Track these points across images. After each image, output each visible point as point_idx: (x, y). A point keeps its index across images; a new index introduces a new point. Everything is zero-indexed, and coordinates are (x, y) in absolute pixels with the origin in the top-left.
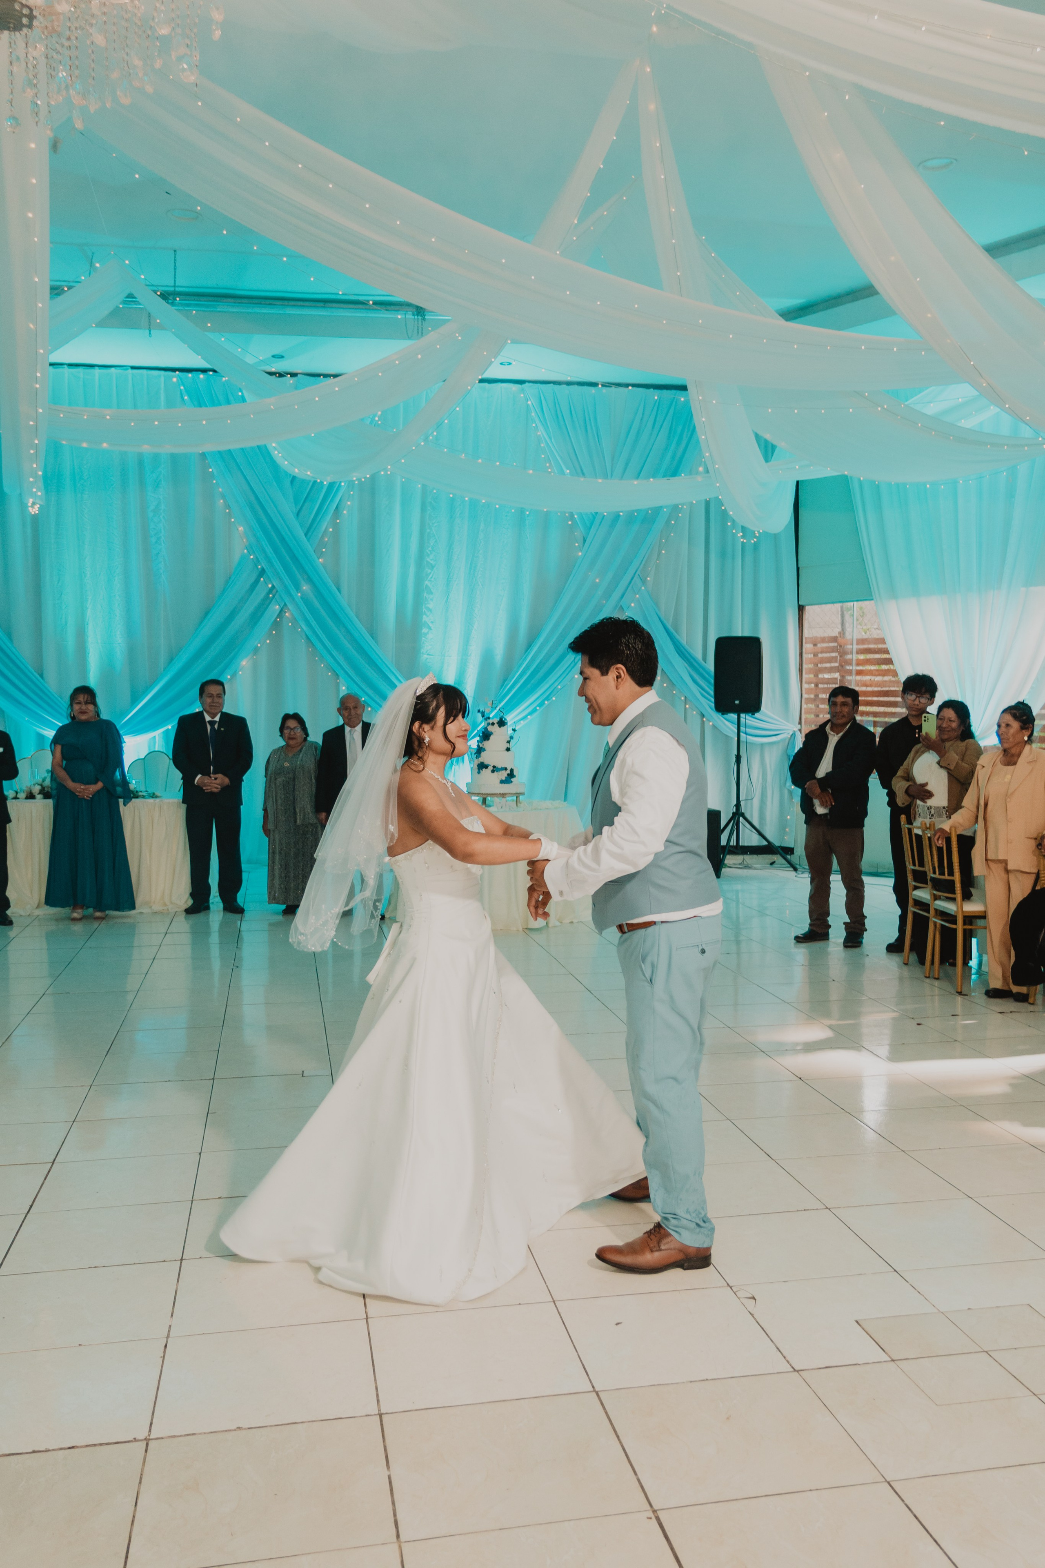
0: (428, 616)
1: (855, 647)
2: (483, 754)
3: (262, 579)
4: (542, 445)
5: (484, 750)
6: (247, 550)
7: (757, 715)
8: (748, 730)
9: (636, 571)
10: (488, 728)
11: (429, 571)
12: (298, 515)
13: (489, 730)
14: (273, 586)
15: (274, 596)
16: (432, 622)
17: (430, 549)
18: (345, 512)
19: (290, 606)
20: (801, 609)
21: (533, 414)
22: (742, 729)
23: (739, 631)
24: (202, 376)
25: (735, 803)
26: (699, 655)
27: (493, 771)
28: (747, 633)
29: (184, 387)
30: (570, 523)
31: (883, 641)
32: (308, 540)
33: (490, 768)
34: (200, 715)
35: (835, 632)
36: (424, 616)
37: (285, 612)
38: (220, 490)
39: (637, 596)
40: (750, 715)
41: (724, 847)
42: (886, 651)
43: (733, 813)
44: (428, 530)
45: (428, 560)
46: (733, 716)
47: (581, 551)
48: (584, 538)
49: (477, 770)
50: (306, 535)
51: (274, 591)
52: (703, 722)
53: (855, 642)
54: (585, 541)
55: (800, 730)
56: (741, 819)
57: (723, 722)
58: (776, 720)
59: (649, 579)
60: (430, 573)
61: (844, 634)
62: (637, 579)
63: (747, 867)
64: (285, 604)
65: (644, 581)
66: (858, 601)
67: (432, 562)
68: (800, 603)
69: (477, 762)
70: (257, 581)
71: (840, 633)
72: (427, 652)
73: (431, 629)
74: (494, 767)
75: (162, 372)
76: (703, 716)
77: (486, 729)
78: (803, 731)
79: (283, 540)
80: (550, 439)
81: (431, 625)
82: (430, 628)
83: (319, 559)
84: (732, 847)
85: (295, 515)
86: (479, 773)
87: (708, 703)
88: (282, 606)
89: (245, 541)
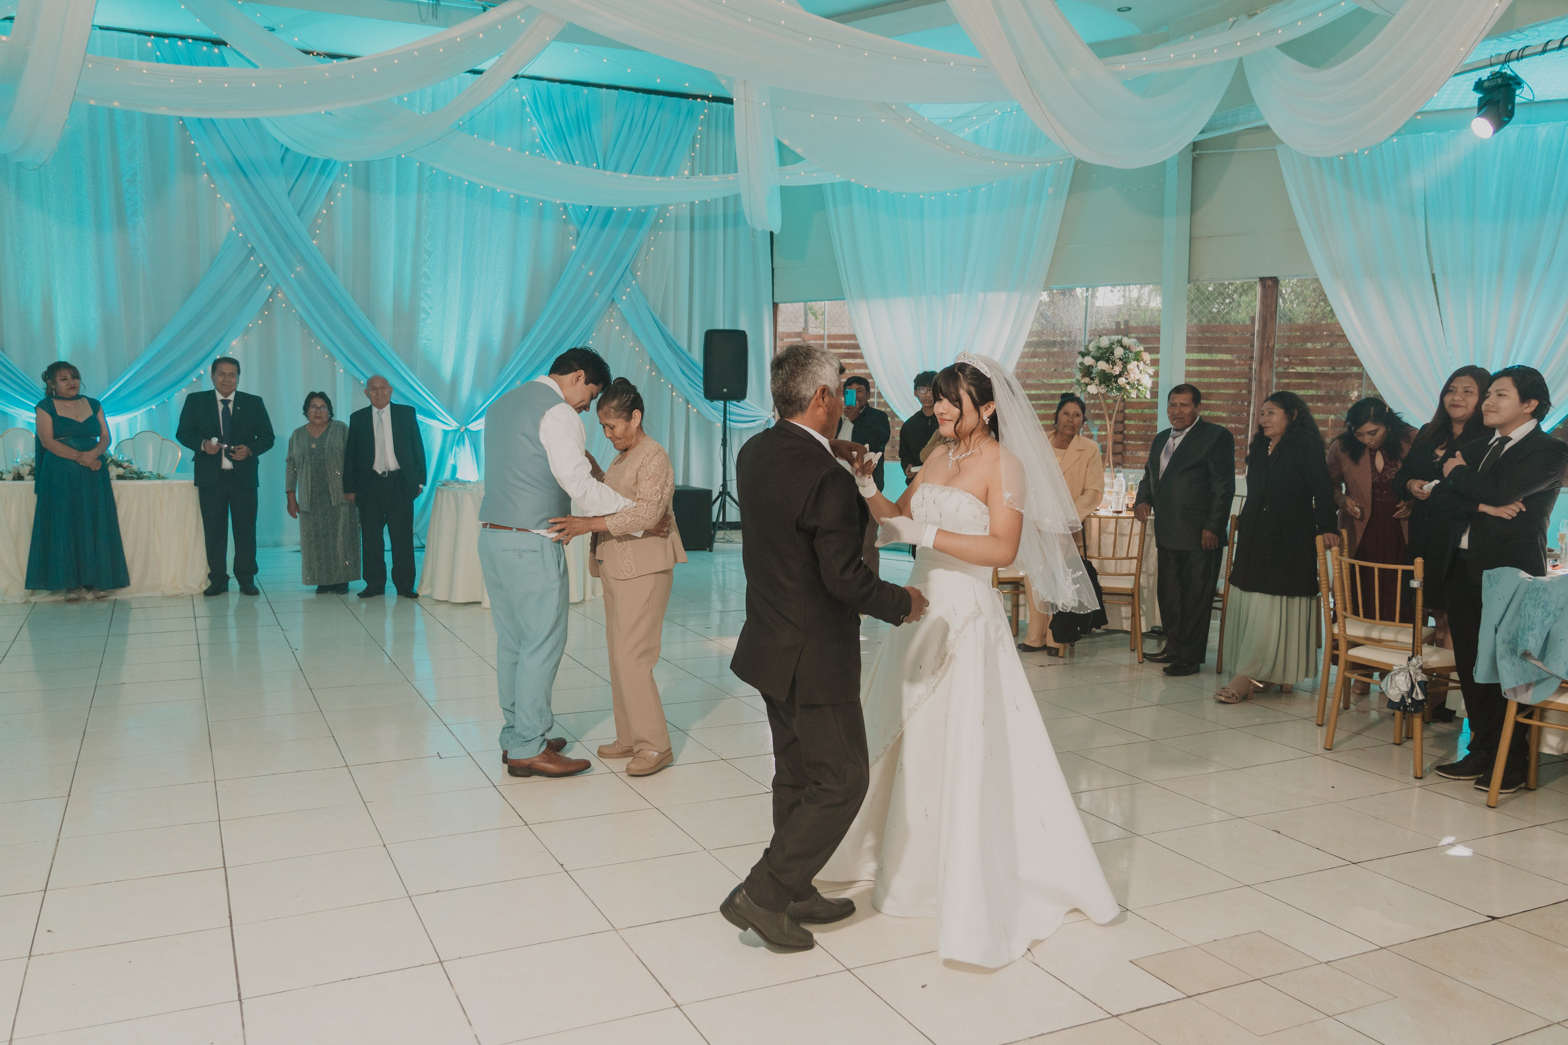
0: (426, 302)
1: (826, 342)
3: (252, 258)
4: (537, 140)
6: (236, 227)
7: (741, 404)
8: (733, 417)
9: (627, 267)
11: (427, 257)
12: (289, 194)
14: (264, 265)
15: (265, 276)
16: (430, 308)
17: (427, 235)
18: (339, 195)
19: (283, 287)
20: (775, 306)
21: (528, 109)
22: (728, 416)
23: (722, 324)
24: (180, 43)
25: (721, 483)
26: (685, 346)
28: (728, 327)
29: (160, 52)
30: (564, 217)
31: (853, 337)
32: (301, 220)
34: (212, 394)
35: (799, 328)
36: (422, 302)
37: (278, 293)
38: (204, 164)
39: (629, 289)
40: (735, 402)
41: (714, 524)
42: (857, 347)
43: (720, 492)
44: (426, 217)
45: (426, 246)
46: (720, 404)
47: (576, 245)
48: (577, 232)
50: (298, 215)
51: (265, 272)
52: (688, 409)
53: (826, 337)
54: (578, 235)
55: (774, 417)
56: (727, 498)
57: (709, 410)
58: (756, 409)
59: (639, 274)
60: (428, 260)
61: (807, 330)
62: (628, 273)
63: (729, 541)
64: (278, 284)
65: (634, 276)
66: (829, 300)
67: (429, 249)
68: (774, 301)
70: (247, 259)
71: (804, 329)
72: (425, 337)
73: (430, 315)
75: (135, 35)
76: (688, 402)
78: (776, 418)
79: (274, 219)
80: (545, 134)
81: (429, 311)
82: (428, 314)
83: (313, 240)
84: (721, 522)
85: (287, 194)
87: (696, 392)
88: (274, 286)
89: (232, 217)
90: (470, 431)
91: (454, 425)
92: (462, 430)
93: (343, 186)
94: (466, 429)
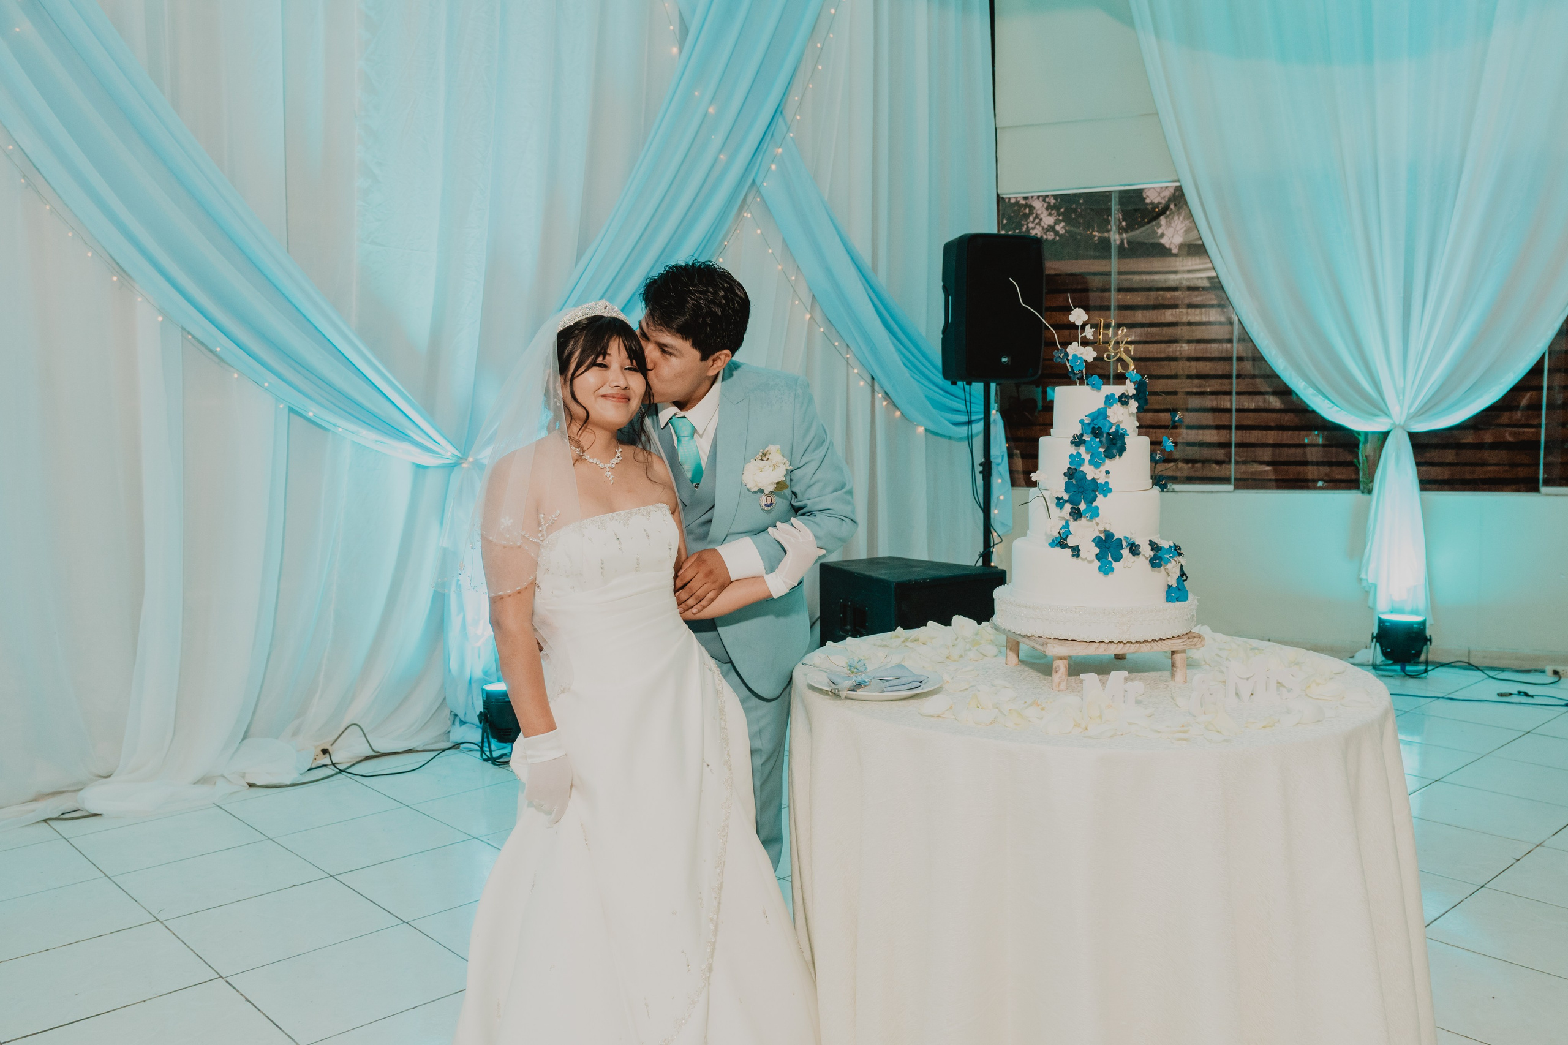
2: (1100, 501)
5: (1106, 489)
10: (1109, 412)
13: (1113, 420)
16: (379, 165)
25: (980, 547)
27: (1156, 562)
33: (1147, 551)
36: (360, 148)
39: (780, 150)
47: (680, 52)
49: (1097, 564)
59: (798, 118)
62: (779, 118)
68: (999, 193)
69: (1084, 533)
72: (368, 236)
73: (378, 181)
74: (1154, 546)
77: (1101, 414)
81: (377, 170)
82: (374, 179)
86: (1106, 569)
91: (449, 452)
92: (466, 465)
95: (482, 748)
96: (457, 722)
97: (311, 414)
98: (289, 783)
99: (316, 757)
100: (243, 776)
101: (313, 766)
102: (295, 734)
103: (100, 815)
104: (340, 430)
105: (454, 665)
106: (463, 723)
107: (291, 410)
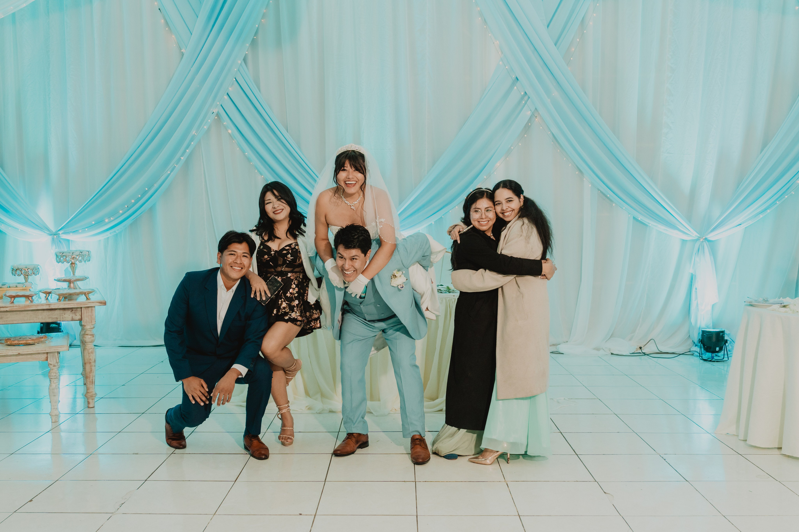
0: (668, 117)
3: (515, 88)
6: (502, 61)
11: (671, 74)
12: (548, 26)
14: (526, 93)
15: (526, 103)
16: (672, 123)
17: (671, 54)
18: (591, 23)
19: (541, 111)
32: (558, 49)
36: (665, 117)
37: (536, 117)
38: (479, 8)
45: (669, 64)
50: (556, 45)
51: (526, 98)
64: (536, 108)
67: (673, 66)
70: (511, 89)
72: (666, 151)
73: (672, 129)
81: (671, 125)
82: (670, 129)
83: (569, 67)
85: (546, 27)
88: (533, 112)
89: (500, 53)
90: (709, 241)
91: (694, 235)
92: (702, 240)
93: (595, 15)
94: (706, 239)
95: (700, 354)
96: (695, 344)
97: (639, 219)
98: (624, 355)
99: (637, 349)
100: (610, 351)
101: (636, 352)
102: (630, 340)
103: (563, 354)
104: (650, 225)
105: (693, 320)
106: (696, 345)
107: (634, 218)
